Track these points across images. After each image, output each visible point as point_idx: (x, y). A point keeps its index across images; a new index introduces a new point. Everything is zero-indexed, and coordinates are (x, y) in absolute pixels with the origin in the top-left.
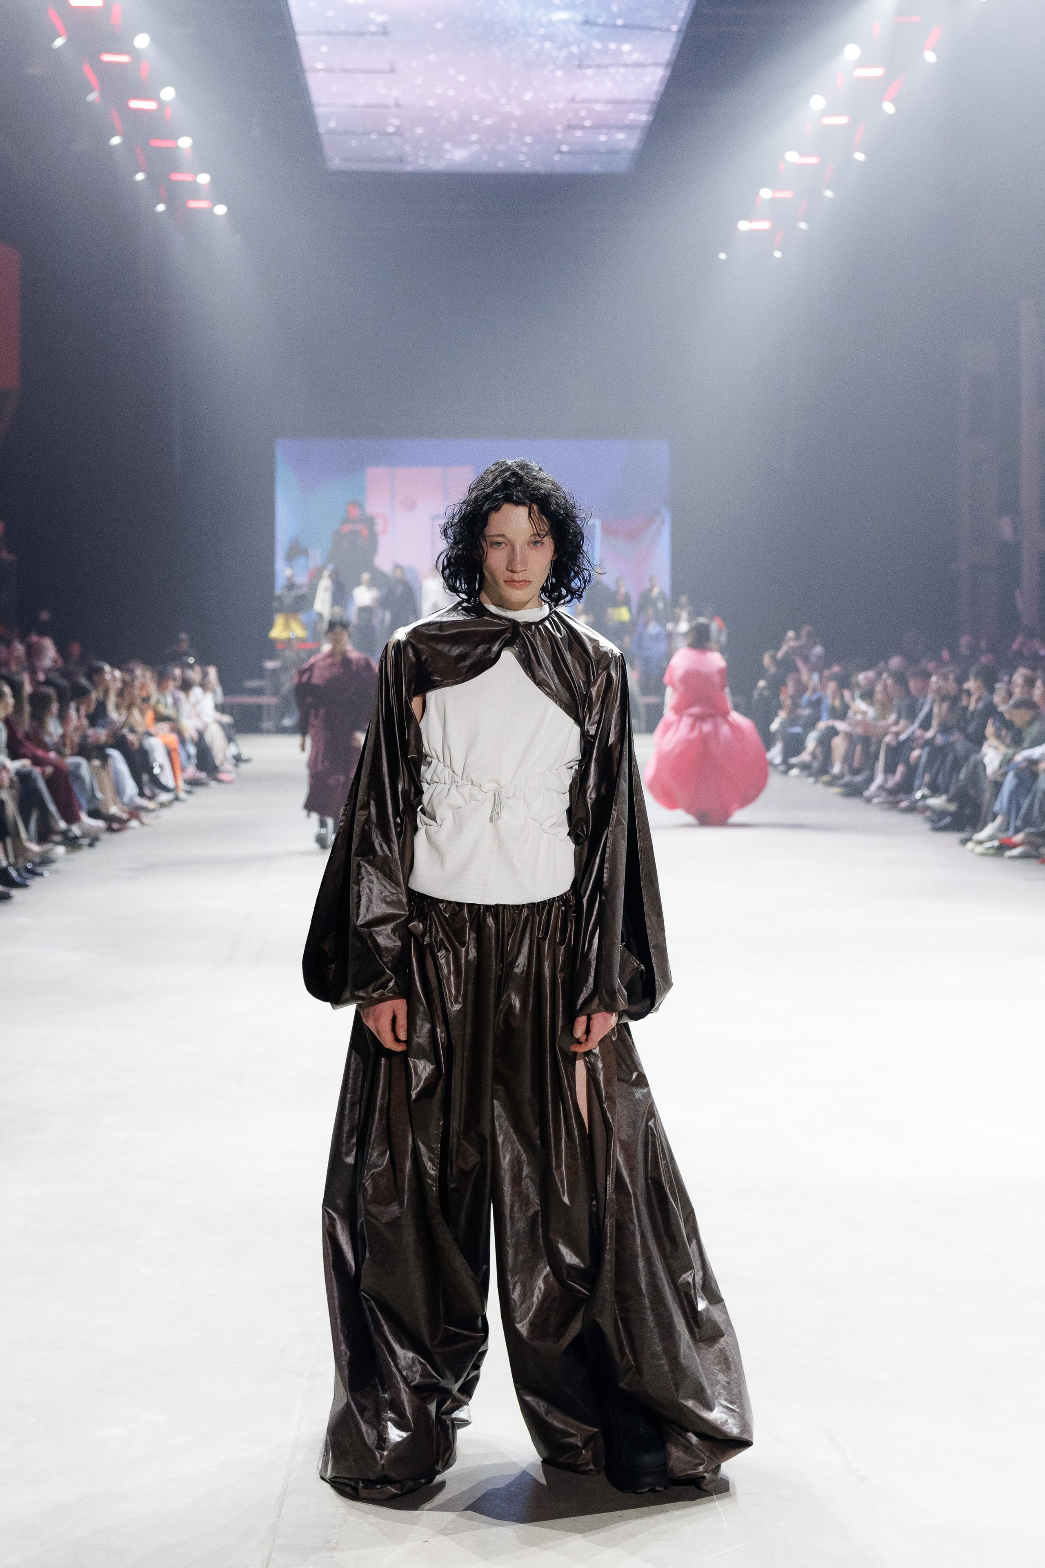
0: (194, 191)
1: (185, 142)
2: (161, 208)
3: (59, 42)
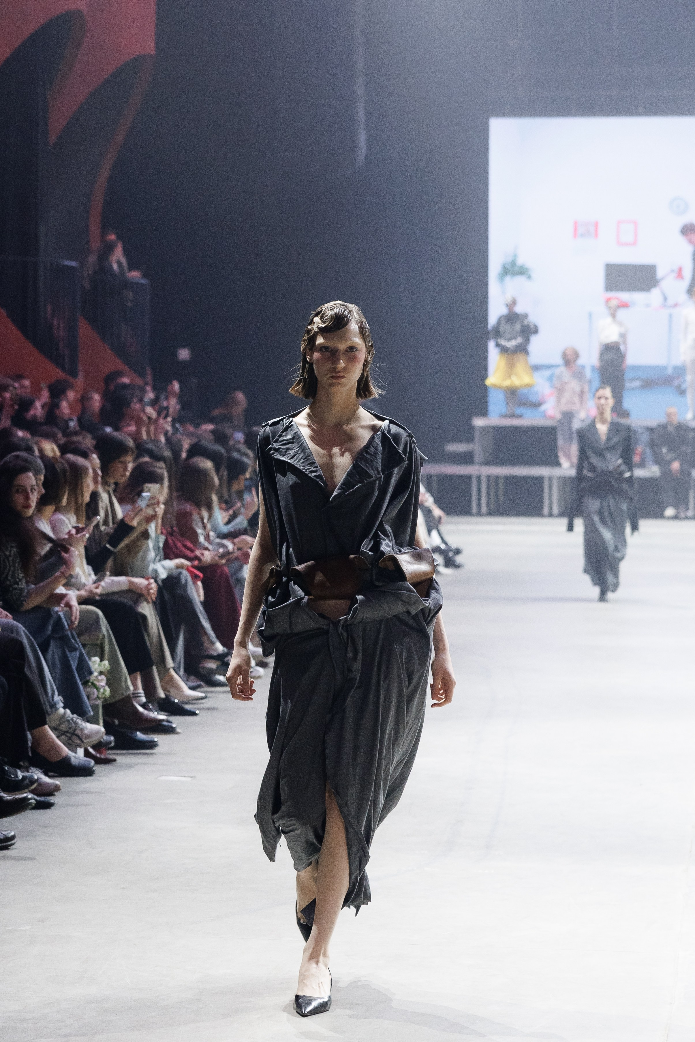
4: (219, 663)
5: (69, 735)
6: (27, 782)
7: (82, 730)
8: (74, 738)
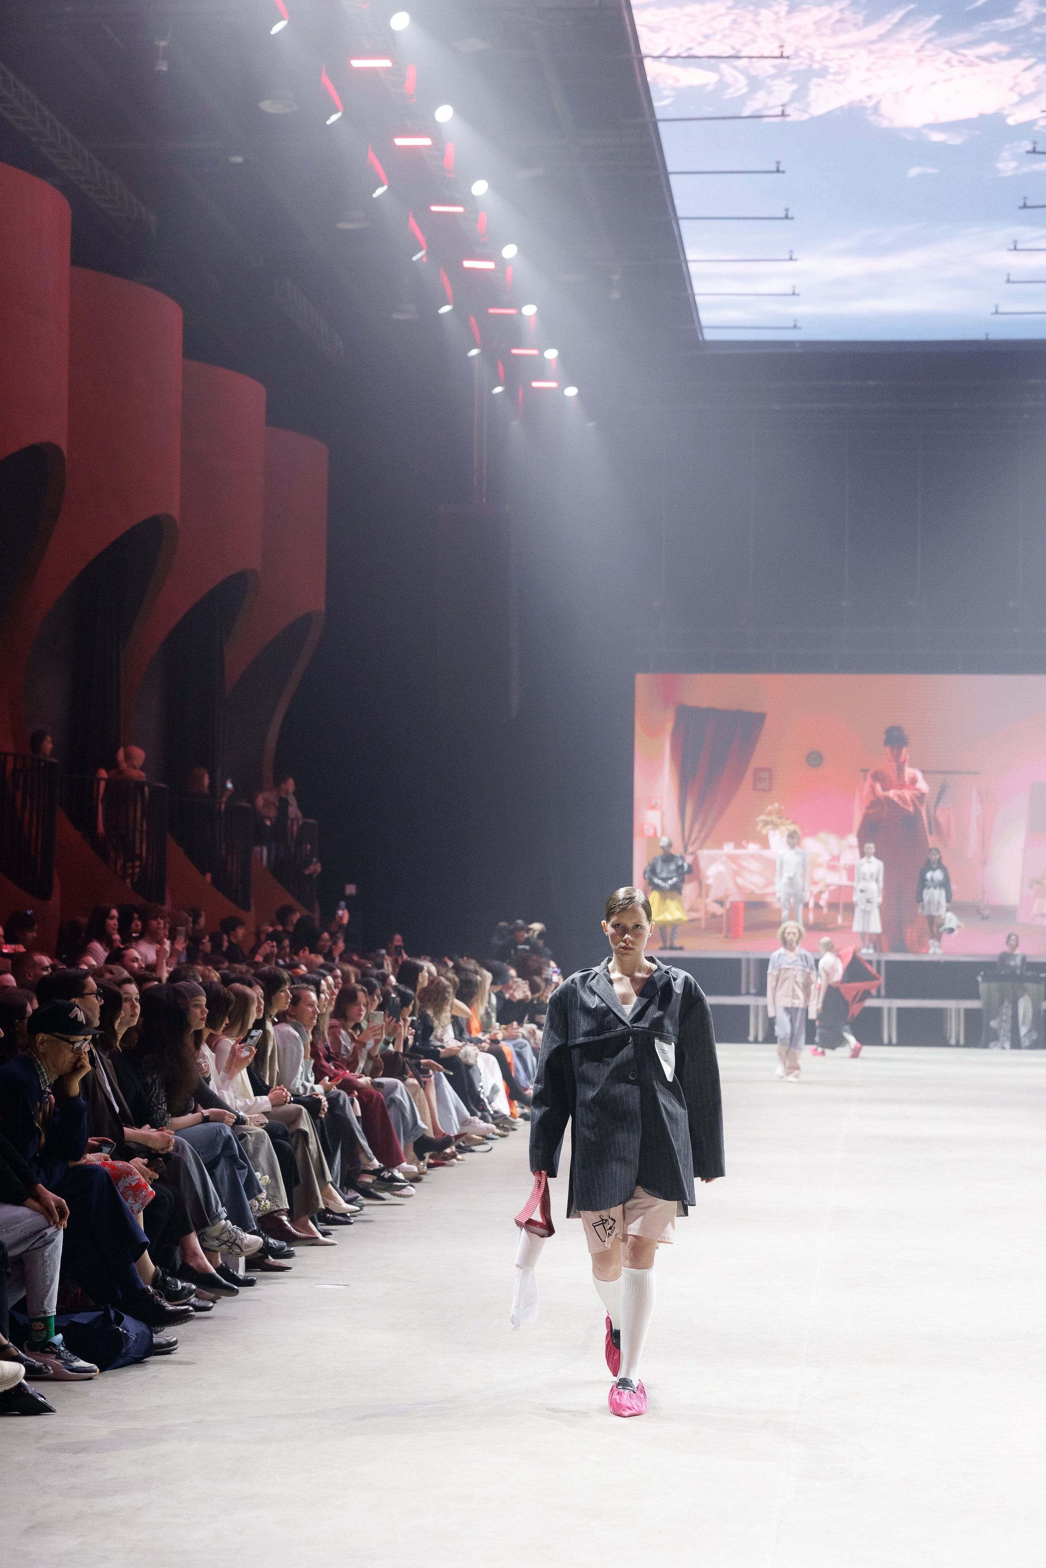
0: (539, 369)
1: (529, 310)
2: (498, 390)
3: (380, 191)
4: (375, 1178)
5: (229, 1244)
6: (186, 1292)
7: (242, 1240)
8: (234, 1247)
